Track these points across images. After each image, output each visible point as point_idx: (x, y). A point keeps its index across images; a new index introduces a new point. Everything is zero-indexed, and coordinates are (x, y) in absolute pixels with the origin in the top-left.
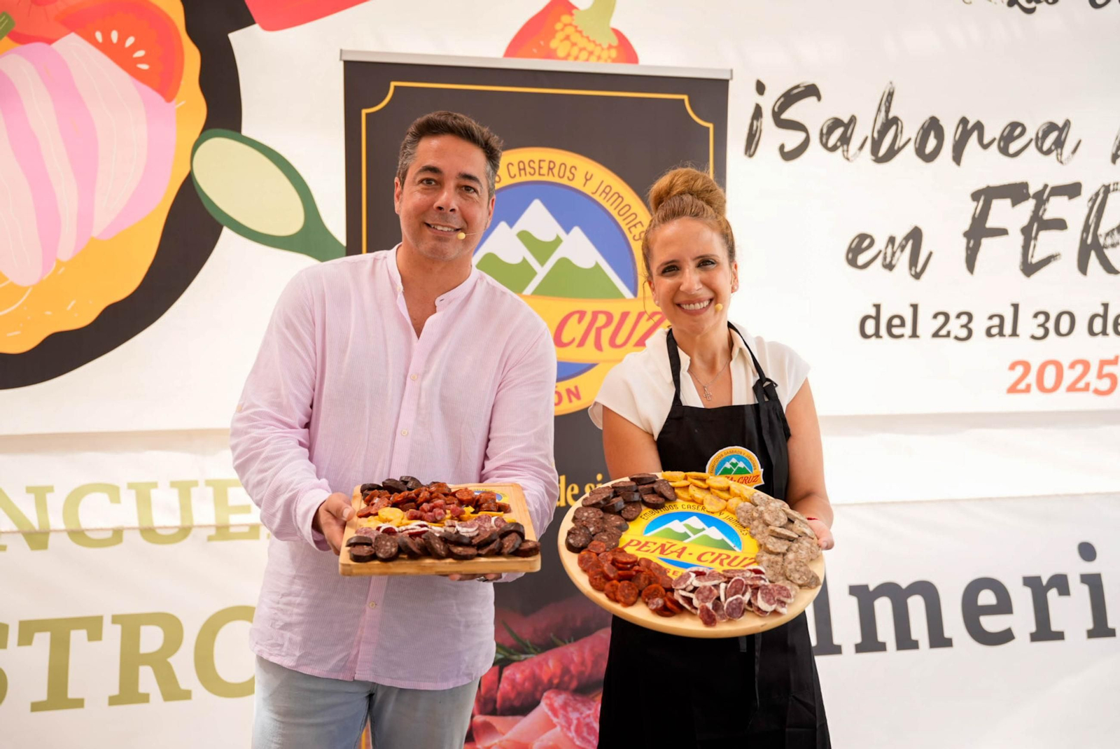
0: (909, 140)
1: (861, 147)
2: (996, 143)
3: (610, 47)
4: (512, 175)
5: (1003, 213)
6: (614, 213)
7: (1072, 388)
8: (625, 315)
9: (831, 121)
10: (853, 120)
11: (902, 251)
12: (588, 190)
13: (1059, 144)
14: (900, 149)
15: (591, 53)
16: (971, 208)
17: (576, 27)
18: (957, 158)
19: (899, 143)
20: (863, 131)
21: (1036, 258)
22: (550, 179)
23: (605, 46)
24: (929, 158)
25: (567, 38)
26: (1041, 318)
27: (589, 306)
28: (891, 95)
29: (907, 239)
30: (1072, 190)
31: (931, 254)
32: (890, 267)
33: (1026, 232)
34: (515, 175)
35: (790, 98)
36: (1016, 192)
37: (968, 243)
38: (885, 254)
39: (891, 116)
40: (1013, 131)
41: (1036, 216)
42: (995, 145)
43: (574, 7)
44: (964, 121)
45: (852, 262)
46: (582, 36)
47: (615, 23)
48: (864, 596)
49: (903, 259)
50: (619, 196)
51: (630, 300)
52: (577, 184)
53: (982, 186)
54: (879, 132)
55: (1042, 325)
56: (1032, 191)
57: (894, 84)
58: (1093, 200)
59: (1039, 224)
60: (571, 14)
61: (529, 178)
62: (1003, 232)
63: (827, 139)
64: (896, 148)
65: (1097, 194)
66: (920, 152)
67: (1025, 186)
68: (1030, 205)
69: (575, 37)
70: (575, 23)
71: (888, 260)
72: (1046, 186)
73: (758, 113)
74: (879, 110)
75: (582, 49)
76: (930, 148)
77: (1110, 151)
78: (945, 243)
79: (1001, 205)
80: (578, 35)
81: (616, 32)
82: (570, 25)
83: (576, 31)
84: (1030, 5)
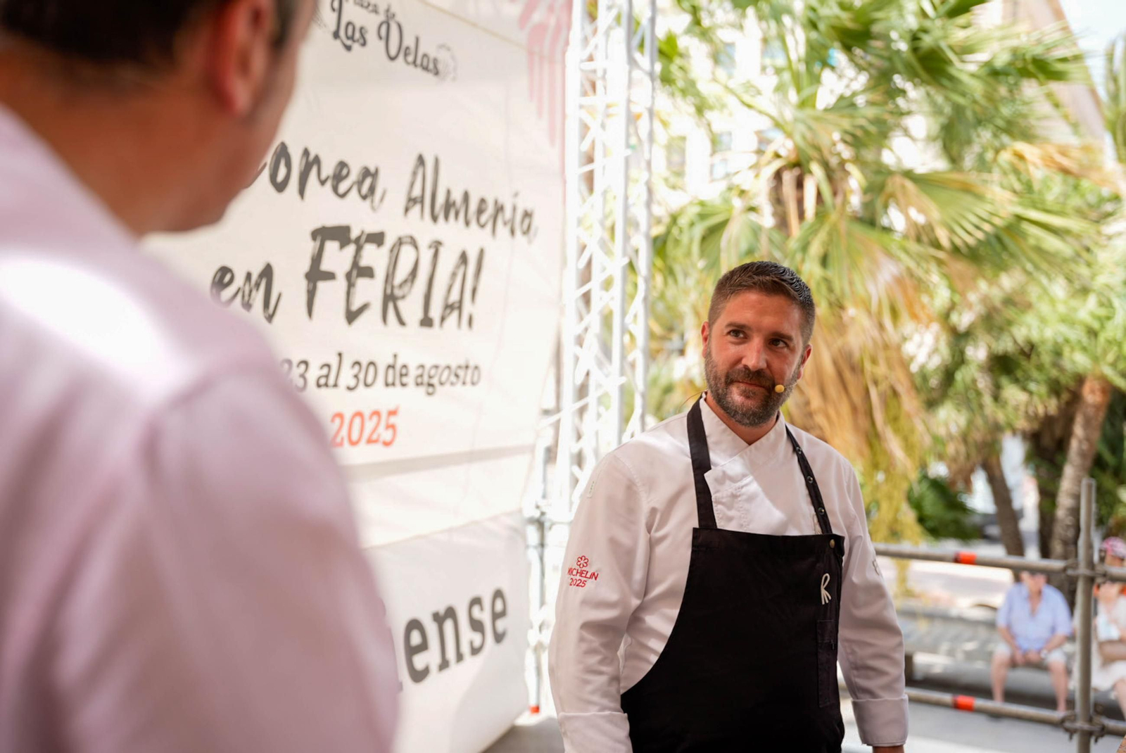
2: (330, 181)
5: (337, 259)
7: (370, 441)
11: (257, 290)
13: (372, 189)
16: (310, 247)
18: (302, 192)
21: (355, 306)
24: (280, 187)
26: (356, 369)
29: (261, 276)
30: (377, 239)
31: (280, 296)
32: (247, 306)
33: (349, 276)
36: (340, 234)
37: (308, 286)
38: (244, 292)
40: (341, 170)
41: (355, 264)
42: (329, 183)
44: (306, 152)
49: (258, 297)
53: (318, 225)
55: (356, 376)
56: (354, 234)
58: (392, 251)
59: (360, 271)
62: (330, 276)
65: (394, 245)
66: (273, 180)
67: (347, 229)
68: (351, 249)
71: (246, 298)
72: (363, 232)
76: (281, 176)
77: (402, 201)
78: (290, 284)
79: (332, 246)
84: (349, 43)
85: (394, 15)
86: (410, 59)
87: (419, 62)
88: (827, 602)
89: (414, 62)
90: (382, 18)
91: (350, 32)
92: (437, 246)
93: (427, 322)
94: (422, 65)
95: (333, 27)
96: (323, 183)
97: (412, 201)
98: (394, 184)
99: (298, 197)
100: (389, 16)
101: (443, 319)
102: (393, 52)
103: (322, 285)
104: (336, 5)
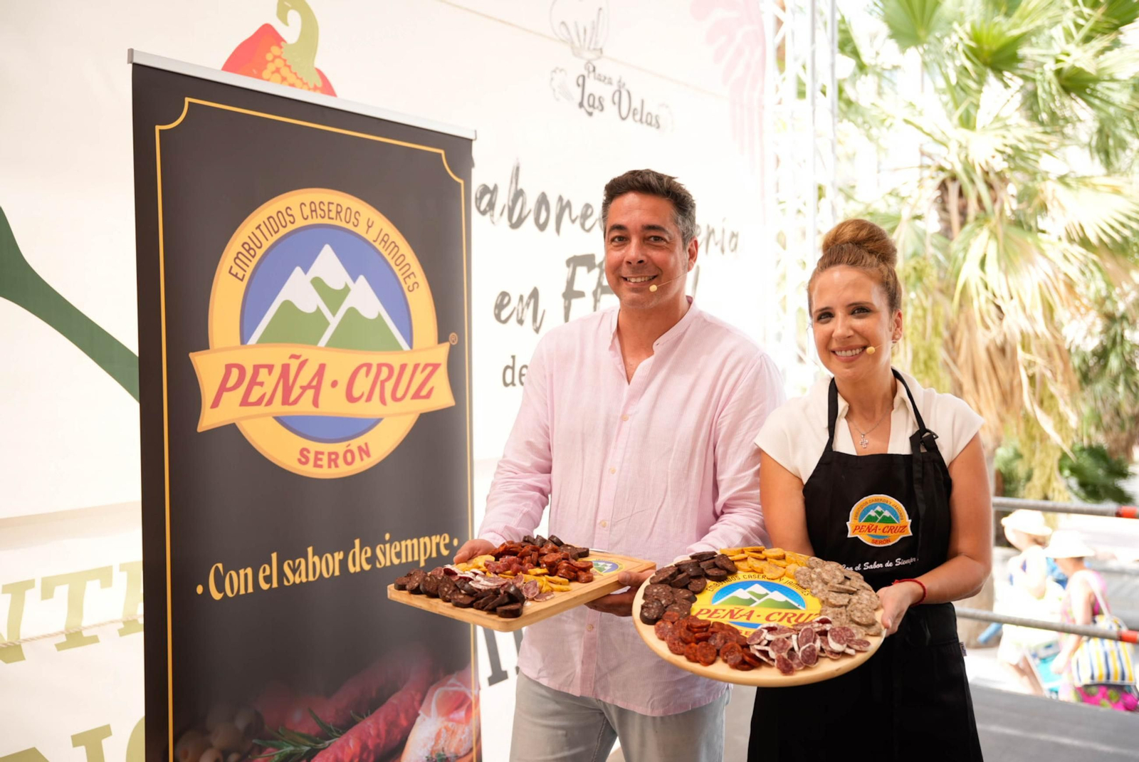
0: (530, 210)
1: (502, 214)
3: (316, 88)
4: (305, 217)
5: (586, 280)
6: (392, 263)
8: (403, 367)
9: (482, 188)
10: (496, 187)
11: (528, 308)
12: (370, 237)
14: (526, 217)
16: (565, 272)
17: (285, 61)
18: (558, 230)
19: (525, 212)
20: (503, 199)
22: (337, 223)
23: (312, 86)
24: (542, 227)
25: (278, 70)
27: (375, 358)
28: (518, 169)
29: (530, 297)
31: (544, 311)
32: (521, 322)
33: (595, 293)
34: (308, 216)
36: (589, 261)
37: (565, 303)
38: (518, 311)
39: (519, 188)
40: (587, 211)
41: (599, 283)
42: (578, 221)
43: (285, 41)
44: (561, 199)
45: (498, 317)
46: (291, 72)
47: (319, 63)
49: (529, 314)
50: (396, 246)
51: (407, 352)
52: (361, 230)
53: (571, 255)
54: (512, 201)
56: (597, 260)
57: (519, 160)
60: (281, 47)
61: (320, 221)
62: (581, 294)
63: (480, 203)
64: (523, 216)
66: (537, 221)
67: (592, 256)
68: (595, 272)
69: (285, 72)
70: (284, 56)
71: (520, 315)
74: (512, 182)
76: (542, 220)
78: (552, 302)
79: (581, 270)
80: (287, 69)
81: (319, 72)
82: (279, 57)
83: (286, 65)
84: (590, 110)
85: (624, 84)
86: (638, 117)
87: (644, 119)
89: (641, 120)
90: (615, 87)
91: (591, 102)
94: (647, 121)
95: (578, 99)
96: (573, 221)
99: (555, 234)
100: (621, 85)
102: (624, 113)
103: (575, 302)
104: (581, 81)
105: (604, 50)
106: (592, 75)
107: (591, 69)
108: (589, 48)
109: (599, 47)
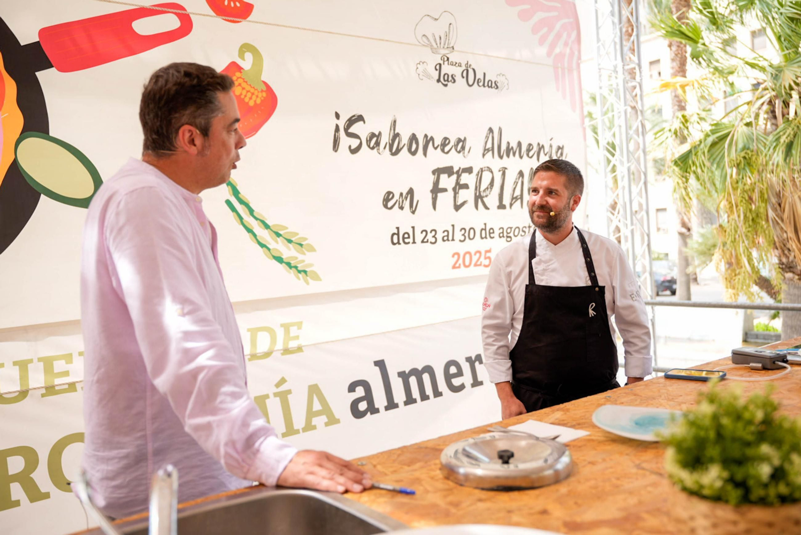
0: (405, 144)
1: (385, 148)
2: (439, 147)
3: (262, 91)
5: (447, 182)
7: (476, 265)
9: (371, 134)
10: (380, 133)
11: (406, 200)
13: (463, 148)
14: (401, 149)
15: (253, 94)
16: (432, 178)
17: (244, 79)
18: (425, 154)
19: (401, 146)
20: (385, 139)
21: (459, 202)
23: (260, 90)
24: (414, 153)
26: (463, 231)
28: (395, 122)
29: (407, 194)
30: (469, 170)
31: (418, 201)
32: (402, 208)
33: (454, 189)
35: (352, 121)
36: (449, 171)
37: (433, 196)
38: (399, 201)
39: (396, 132)
40: (445, 141)
41: (457, 183)
42: (439, 148)
43: (243, 69)
44: (426, 136)
45: (386, 206)
46: (247, 84)
47: (263, 78)
48: (404, 376)
49: (407, 204)
53: (435, 168)
54: (392, 140)
55: (463, 235)
56: (455, 170)
57: (396, 116)
58: (477, 175)
59: (460, 186)
60: (241, 72)
62: (445, 190)
63: (370, 143)
64: (399, 148)
65: (479, 172)
66: (409, 150)
67: (452, 168)
68: (454, 177)
69: (244, 85)
70: (242, 77)
71: (401, 204)
72: (460, 168)
73: (337, 129)
74: (391, 129)
75: (248, 91)
76: (414, 148)
77: (481, 151)
78: (423, 196)
79: (444, 177)
80: (245, 83)
81: (265, 83)
82: (240, 78)
83: (244, 81)
84: (446, 83)
85: (470, 65)
86: (481, 84)
87: (486, 84)
88: (593, 315)
89: (484, 85)
90: (464, 68)
91: (446, 78)
92: (504, 171)
93: (501, 206)
94: (488, 85)
95: (437, 78)
96: (436, 148)
97: (486, 151)
98: (476, 144)
99: (423, 157)
100: (468, 65)
101: (511, 205)
102: (471, 82)
103: (439, 195)
104: (438, 67)
105: (454, 47)
106: (446, 63)
107: (446, 59)
108: (444, 47)
109: (451, 46)
